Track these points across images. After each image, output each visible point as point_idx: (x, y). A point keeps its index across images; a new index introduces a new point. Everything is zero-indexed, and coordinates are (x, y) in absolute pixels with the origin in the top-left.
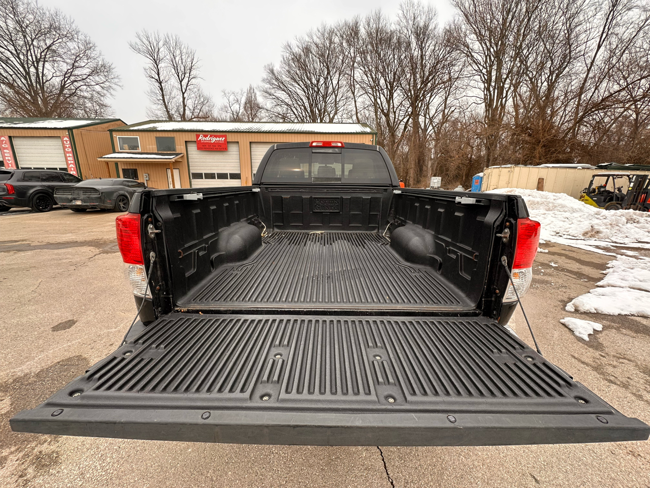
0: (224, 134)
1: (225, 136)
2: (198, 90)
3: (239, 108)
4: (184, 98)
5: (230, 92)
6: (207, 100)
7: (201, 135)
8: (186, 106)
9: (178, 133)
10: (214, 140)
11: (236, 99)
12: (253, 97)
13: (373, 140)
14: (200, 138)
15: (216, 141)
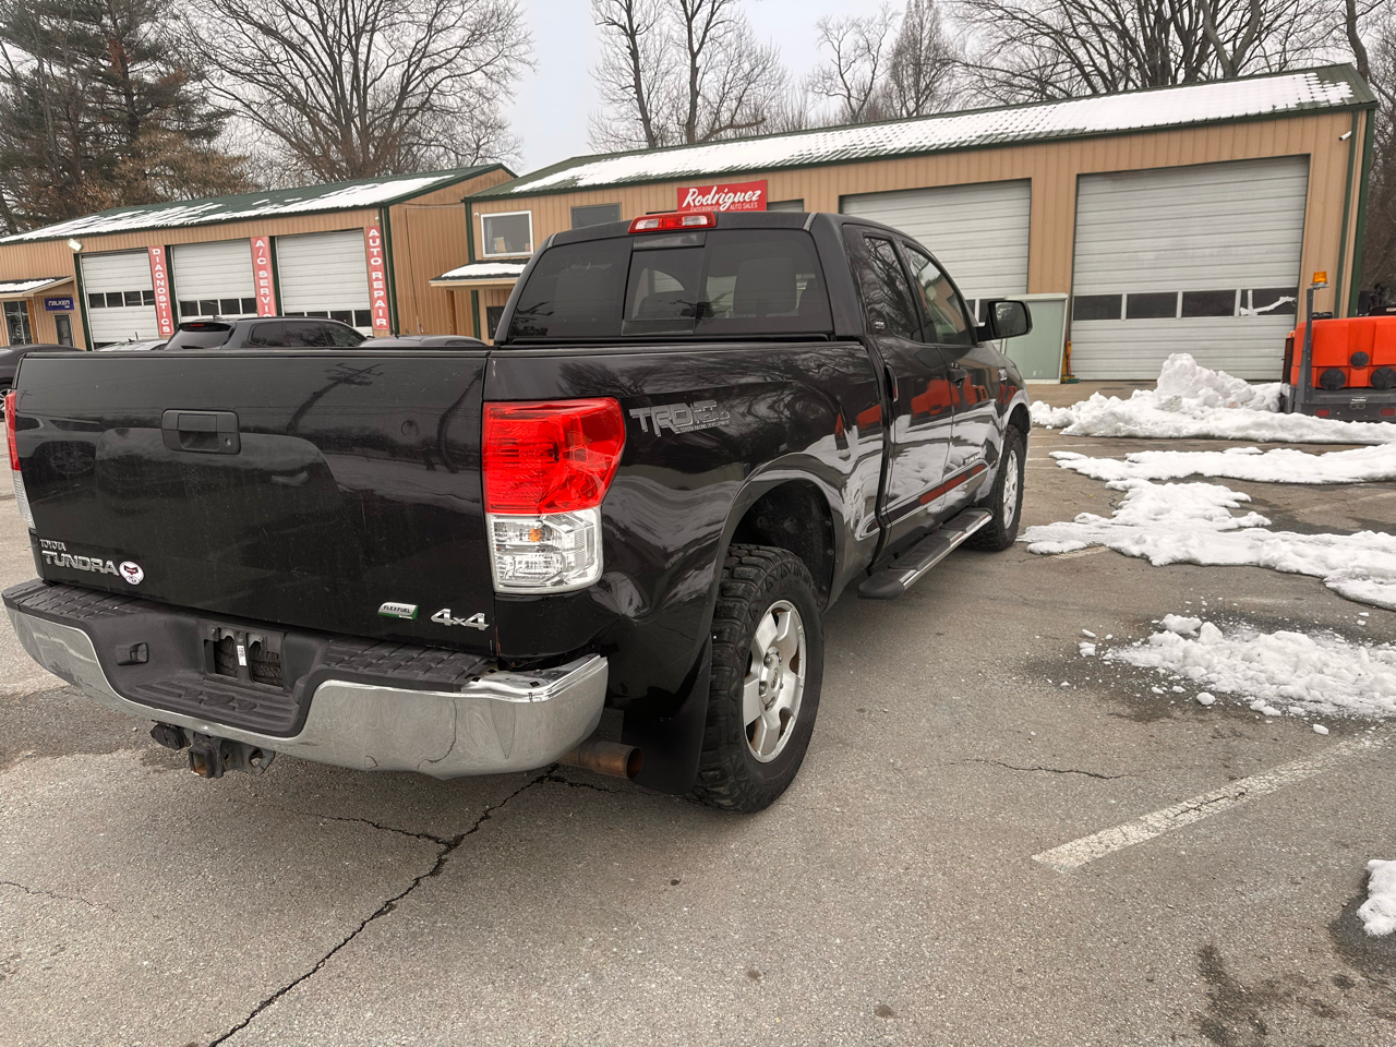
0: (760, 178)
1: (763, 186)
2: (740, 36)
3: (871, 74)
4: (694, 71)
5: (843, 21)
6: (762, 62)
7: (691, 191)
8: (698, 93)
9: (629, 191)
10: (727, 201)
11: (862, 43)
12: (928, 26)
13: (1352, 138)
14: (689, 198)
15: (733, 203)
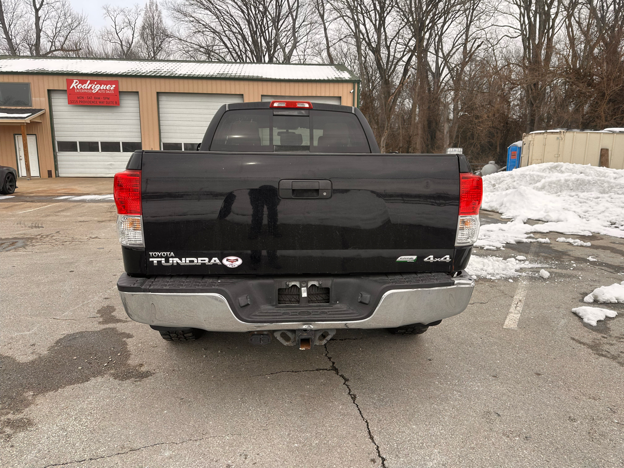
0: (114, 79)
1: (116, 83)
2: (63, 5)
3: (131, 35)
4: (38, 18)
5: (116, 8)
6: (78, 21)
7: (75, 81)
8: (40, 31)
9: (35, 77)
10: (96, 88)
11: (127, 20)
12: (156, 18)
13: (354, 92)
14: (74, 85)
15: (100, 89)
